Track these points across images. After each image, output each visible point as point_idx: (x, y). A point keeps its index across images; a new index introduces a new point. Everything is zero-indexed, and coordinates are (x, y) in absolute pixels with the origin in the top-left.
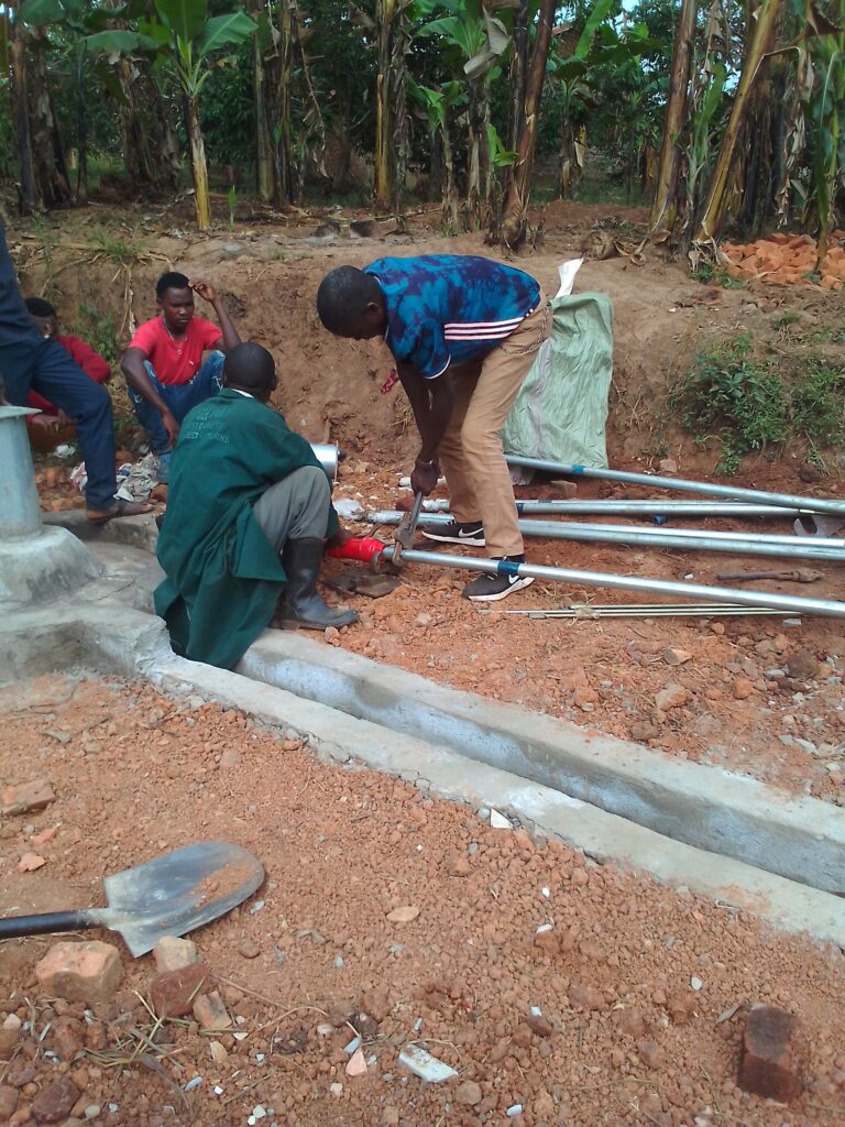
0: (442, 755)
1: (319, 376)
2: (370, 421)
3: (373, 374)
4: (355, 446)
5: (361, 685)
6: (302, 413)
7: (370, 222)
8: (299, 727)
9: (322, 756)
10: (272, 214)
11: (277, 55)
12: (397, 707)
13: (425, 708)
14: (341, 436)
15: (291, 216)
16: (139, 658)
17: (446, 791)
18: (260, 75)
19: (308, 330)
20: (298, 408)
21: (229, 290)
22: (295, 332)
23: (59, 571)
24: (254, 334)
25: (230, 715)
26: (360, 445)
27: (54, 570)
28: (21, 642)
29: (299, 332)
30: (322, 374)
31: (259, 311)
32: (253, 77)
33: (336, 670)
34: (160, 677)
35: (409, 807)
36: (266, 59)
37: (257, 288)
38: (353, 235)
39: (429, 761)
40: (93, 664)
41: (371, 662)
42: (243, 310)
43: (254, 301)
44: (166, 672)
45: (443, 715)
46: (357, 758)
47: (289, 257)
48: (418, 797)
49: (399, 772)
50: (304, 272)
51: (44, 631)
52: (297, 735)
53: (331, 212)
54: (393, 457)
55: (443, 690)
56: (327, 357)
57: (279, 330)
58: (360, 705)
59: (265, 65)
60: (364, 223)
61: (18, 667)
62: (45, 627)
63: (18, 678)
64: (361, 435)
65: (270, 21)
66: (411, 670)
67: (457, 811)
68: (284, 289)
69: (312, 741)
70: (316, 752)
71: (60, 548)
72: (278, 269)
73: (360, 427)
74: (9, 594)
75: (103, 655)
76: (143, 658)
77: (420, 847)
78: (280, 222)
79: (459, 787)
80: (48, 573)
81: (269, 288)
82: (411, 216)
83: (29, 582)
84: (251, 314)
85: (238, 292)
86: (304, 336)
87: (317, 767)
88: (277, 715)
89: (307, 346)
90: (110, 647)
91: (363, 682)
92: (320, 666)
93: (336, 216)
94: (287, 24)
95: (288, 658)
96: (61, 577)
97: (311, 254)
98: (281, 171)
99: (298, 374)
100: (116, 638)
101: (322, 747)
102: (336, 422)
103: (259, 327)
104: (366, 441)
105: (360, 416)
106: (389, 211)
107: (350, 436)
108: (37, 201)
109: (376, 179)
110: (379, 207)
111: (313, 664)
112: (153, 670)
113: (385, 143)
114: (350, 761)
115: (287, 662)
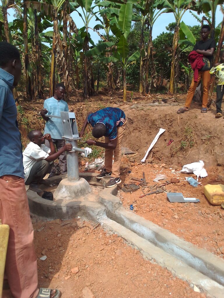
0: (180, 263)
1: (151, 140)
2: (164, 153)
3: (165, 140)
4: (159, 159)
5: (157, 235)
6: (145, 149)
7: (167, 99)
8: (138, 246)
9: (144, 257)
10: (142, 96)
11: (146, 58)
12: (167, 243)
13: (175, 245)
14: (156, 156)
15: (147, 97)
16: (98, 217)
17: (181, 276)
18: (142, 63)
19: (148, 128)
20: (144, 148)
21: (129, 117)
22: (145, 128)
23: (82, 190)
24: (135, 128)
25: (120, 238)
26: (160, 159)
27: (80, 189)
28: (71, 209)
29: (146, 128)
30: (151, 139)
31: (136, 123)
32: (139, 63)
33: (150, 229)
34: (103, 223)
35: (169, 279)
36: (143, 59)
37: (136, 117)
38: (163, 103)
39: (176, 264)
40: (87, 217)
41: (160, 228)
42: (132, 122)
43: (135, 120)
44: (104, 222)
45: (181, 249)
46: (154, 259)
47: (145, 109)
48: (171, 276)
49: (166, 267)
50: (149, 113)
51: (76, 207)
52: (138, 249)
53: (157, 96)
54: (170, 163)
55: (181, 240)
56: (153, 135)
57: (141, 127)
58: (156, 241)
59: (143, 61)
60: (166, 100)
61: (69, 215)
62: (77, 206)
63: (69, 218)
64: (161, 156)
65: (145, 50)
66: (172, 232)
67: (183, 283)
68: (143, 117)
69: (142, 252)
70: (142, 255)
71: (82, 184)
72: (142, 112)
73: (161, 154)
74: (70, 195)
75: (90, 215)
76: (99, 217)
77: (170, 293)
78: (144, 99)
79: (185, 275)
80: (79, 190)
81: (139, 117)
82: (179, 96)
83: (74, 192)
84: (134, 123)
85: (132, 118)
86: (148, 129)
87: (142, 260)
88: (132, 241)
89: (148, 132)
90: (91, 213)
91: (157, 234)
92: (145, 227)
93: (158, 97)
94: (149, 51)
95: (137, 223)
96: (82, 191)
97: (151, 108)
98: (145, 86)
99: (145, 139)
100: (93, 211)
101: (144, 254)
102: (154, 152)
103: (136, 127)
104: (162, 158)
105: (161, 151)
106: (173, 95)
107: (158, 156)
108: (87, 95)
109: (170, 87)
110: (170, 94)
111: (143, 226)
112: (101, 221)
113: (173, 78)
114: (152, 260)
115: (136, 224)
